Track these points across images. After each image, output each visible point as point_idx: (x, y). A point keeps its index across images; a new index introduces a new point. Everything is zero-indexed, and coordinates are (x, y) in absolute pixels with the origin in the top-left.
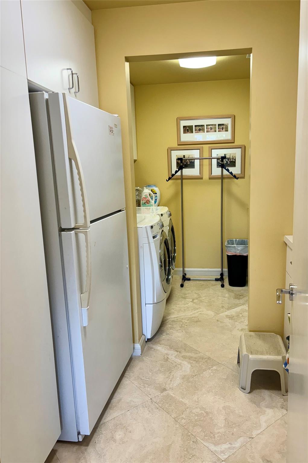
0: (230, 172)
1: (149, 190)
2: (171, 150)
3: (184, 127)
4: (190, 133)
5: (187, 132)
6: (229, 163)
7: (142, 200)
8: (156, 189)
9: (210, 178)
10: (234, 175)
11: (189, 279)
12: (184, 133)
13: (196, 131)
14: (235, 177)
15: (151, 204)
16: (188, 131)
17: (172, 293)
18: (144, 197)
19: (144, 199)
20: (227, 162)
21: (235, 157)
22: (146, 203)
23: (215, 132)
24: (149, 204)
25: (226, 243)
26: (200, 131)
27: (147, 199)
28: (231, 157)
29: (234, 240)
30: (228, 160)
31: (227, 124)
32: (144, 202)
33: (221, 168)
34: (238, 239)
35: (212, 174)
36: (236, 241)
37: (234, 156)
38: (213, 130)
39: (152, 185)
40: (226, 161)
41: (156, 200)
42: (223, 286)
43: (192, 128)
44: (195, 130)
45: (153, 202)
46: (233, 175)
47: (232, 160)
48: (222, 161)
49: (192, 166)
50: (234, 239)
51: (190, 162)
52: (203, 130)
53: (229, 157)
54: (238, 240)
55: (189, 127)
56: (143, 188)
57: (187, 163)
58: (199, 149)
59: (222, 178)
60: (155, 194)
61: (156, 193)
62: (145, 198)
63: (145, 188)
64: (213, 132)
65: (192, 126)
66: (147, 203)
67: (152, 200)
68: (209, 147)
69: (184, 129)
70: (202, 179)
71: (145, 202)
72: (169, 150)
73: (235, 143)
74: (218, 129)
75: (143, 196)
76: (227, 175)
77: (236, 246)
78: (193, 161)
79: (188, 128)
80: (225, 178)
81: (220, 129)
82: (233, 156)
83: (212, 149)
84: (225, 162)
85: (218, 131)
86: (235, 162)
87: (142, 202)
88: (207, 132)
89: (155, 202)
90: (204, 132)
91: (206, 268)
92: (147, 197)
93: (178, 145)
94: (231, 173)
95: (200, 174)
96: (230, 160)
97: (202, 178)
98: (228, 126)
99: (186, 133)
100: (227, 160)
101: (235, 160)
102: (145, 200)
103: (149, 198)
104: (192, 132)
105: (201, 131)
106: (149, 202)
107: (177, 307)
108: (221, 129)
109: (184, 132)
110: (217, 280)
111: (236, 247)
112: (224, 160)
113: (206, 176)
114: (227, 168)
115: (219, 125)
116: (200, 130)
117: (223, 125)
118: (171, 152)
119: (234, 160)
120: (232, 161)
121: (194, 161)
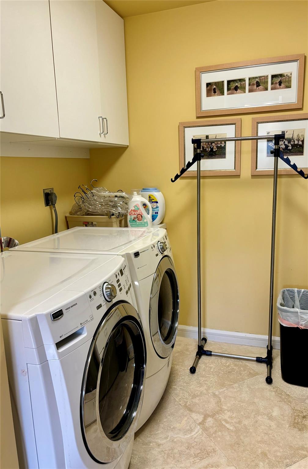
0: (292, 163)
1: (142, 196)
2: (185, 127)
3: (208, 85)
4: (218, 95)
5: (213, 93)
6: (290, 148)
7: (130, 214)
8: (158, 195)
9: (253, 176)
10: (299, 170)
11: (209, 354)
12: (207, 96)
13: (229, 92)
14: (301, 173)
15: (145, 221)
16: (215, 92)
17: (171, 388)
18: (133, 209)
19: (133, 213)
20: (287, 146)
21: (303, 136)
22: (136, 220)
23: (264, 90)
24: (141, 220)
25: (279, 300)
26: (236, 90)
27: (137, 213)
28: (295, 137)
29: (296, 291)
30: (289, 142)
31: (289, 75)
32: (133, 217)
33: (275, 156)
34: (303, 290)
35: (256, 168)
36: (299, 292)
37: (300, 135)
38: (261, 87)
39: (151, 189)
40: (285, 145)
41: (157, 213)
42: (269, 380)
43: (223, 85)
44: (229, 89)
45: (149, 217)
46: (297, 171)
47: (296, 142)
48: (277, 143)
49: (221, 155)
50: (296, 289)
51: (217, 147)
52: (243, 89)
53: (291, 136)
54: (303, 292)
55: (216, 84)
56: (131, 194)
57: (212, 149)
58: (235, 124)
59: (276, 175)
60: (155, 204)
61: (157, 202)
62: (134, 211)
63: (135, 193)
64: (261, 91)
65: (223, 82)
66: (138, 220)
67: (148, 214)
68: (253, 119)
69: (208, 88)
70: (240, 178)
71: (135, 218)
72: (181, 128)
73: (304, 108)
74: (272, 84)
75: (132, 207)
76: (285, 170)
77: (298, 310)
78: (223, 146)
79: (215, 87)
80: (281, 176)
81: (276, 83)
82: (298, 136)
83: (258, 123)
84: (283, 146)
85: (272, 89)
86: (302, 146)
87: (129, 217)
88: (250, 91)
89: (154, 218)
90: (245, 92)
91: (242, 332)
92: (139, 209)
93: (198, 118)
94: (294, 167)
95: (235, 169)
96: (292, 143)
97: (240, 175)
98: (291, 78)
99: (211, 96)
100: (286, 143)
101: (303, 141)
102: (135, 214)
103: (143, 211)
104: (222, 93)
105: (239, 91)
106: (142, 217)
107: (166, 438)
108: (278, 85)
109: (209, 94)
110: (259, 360)
111: (299, 314)
112: (281, 143)
113: (246, 171)
114: (285, 157)
115: (273, 77)
116: (236, 88)
117: (281, 75)
118: (184, 131)
119: (300, 143)
120: (297, 145)
121: (225, 145)
